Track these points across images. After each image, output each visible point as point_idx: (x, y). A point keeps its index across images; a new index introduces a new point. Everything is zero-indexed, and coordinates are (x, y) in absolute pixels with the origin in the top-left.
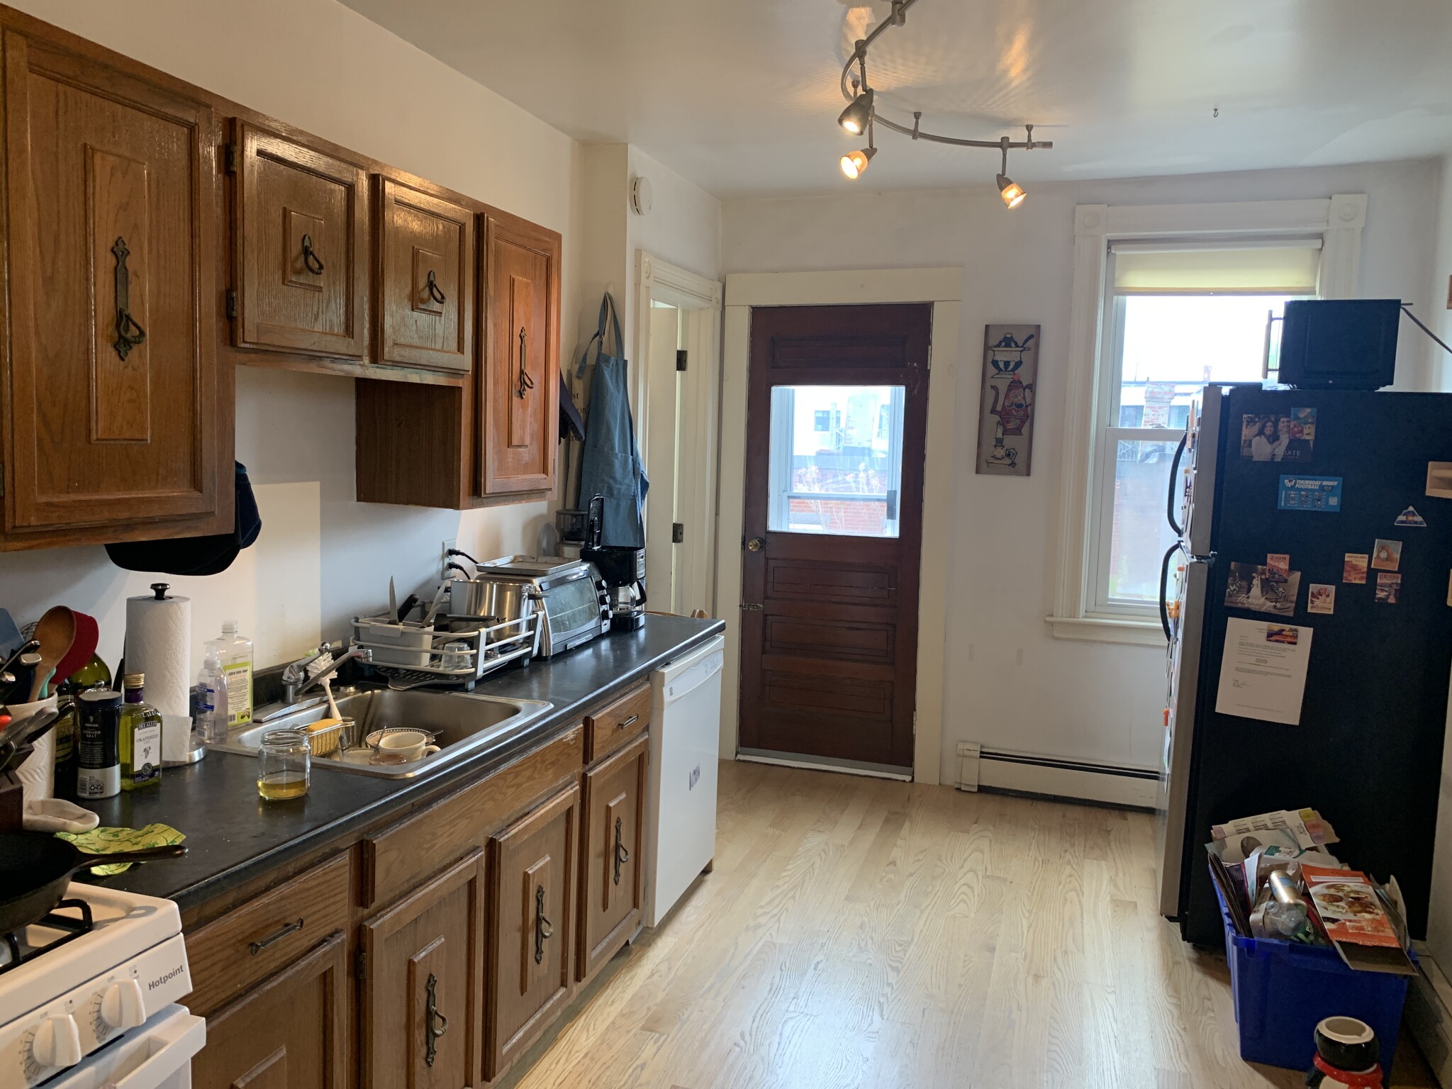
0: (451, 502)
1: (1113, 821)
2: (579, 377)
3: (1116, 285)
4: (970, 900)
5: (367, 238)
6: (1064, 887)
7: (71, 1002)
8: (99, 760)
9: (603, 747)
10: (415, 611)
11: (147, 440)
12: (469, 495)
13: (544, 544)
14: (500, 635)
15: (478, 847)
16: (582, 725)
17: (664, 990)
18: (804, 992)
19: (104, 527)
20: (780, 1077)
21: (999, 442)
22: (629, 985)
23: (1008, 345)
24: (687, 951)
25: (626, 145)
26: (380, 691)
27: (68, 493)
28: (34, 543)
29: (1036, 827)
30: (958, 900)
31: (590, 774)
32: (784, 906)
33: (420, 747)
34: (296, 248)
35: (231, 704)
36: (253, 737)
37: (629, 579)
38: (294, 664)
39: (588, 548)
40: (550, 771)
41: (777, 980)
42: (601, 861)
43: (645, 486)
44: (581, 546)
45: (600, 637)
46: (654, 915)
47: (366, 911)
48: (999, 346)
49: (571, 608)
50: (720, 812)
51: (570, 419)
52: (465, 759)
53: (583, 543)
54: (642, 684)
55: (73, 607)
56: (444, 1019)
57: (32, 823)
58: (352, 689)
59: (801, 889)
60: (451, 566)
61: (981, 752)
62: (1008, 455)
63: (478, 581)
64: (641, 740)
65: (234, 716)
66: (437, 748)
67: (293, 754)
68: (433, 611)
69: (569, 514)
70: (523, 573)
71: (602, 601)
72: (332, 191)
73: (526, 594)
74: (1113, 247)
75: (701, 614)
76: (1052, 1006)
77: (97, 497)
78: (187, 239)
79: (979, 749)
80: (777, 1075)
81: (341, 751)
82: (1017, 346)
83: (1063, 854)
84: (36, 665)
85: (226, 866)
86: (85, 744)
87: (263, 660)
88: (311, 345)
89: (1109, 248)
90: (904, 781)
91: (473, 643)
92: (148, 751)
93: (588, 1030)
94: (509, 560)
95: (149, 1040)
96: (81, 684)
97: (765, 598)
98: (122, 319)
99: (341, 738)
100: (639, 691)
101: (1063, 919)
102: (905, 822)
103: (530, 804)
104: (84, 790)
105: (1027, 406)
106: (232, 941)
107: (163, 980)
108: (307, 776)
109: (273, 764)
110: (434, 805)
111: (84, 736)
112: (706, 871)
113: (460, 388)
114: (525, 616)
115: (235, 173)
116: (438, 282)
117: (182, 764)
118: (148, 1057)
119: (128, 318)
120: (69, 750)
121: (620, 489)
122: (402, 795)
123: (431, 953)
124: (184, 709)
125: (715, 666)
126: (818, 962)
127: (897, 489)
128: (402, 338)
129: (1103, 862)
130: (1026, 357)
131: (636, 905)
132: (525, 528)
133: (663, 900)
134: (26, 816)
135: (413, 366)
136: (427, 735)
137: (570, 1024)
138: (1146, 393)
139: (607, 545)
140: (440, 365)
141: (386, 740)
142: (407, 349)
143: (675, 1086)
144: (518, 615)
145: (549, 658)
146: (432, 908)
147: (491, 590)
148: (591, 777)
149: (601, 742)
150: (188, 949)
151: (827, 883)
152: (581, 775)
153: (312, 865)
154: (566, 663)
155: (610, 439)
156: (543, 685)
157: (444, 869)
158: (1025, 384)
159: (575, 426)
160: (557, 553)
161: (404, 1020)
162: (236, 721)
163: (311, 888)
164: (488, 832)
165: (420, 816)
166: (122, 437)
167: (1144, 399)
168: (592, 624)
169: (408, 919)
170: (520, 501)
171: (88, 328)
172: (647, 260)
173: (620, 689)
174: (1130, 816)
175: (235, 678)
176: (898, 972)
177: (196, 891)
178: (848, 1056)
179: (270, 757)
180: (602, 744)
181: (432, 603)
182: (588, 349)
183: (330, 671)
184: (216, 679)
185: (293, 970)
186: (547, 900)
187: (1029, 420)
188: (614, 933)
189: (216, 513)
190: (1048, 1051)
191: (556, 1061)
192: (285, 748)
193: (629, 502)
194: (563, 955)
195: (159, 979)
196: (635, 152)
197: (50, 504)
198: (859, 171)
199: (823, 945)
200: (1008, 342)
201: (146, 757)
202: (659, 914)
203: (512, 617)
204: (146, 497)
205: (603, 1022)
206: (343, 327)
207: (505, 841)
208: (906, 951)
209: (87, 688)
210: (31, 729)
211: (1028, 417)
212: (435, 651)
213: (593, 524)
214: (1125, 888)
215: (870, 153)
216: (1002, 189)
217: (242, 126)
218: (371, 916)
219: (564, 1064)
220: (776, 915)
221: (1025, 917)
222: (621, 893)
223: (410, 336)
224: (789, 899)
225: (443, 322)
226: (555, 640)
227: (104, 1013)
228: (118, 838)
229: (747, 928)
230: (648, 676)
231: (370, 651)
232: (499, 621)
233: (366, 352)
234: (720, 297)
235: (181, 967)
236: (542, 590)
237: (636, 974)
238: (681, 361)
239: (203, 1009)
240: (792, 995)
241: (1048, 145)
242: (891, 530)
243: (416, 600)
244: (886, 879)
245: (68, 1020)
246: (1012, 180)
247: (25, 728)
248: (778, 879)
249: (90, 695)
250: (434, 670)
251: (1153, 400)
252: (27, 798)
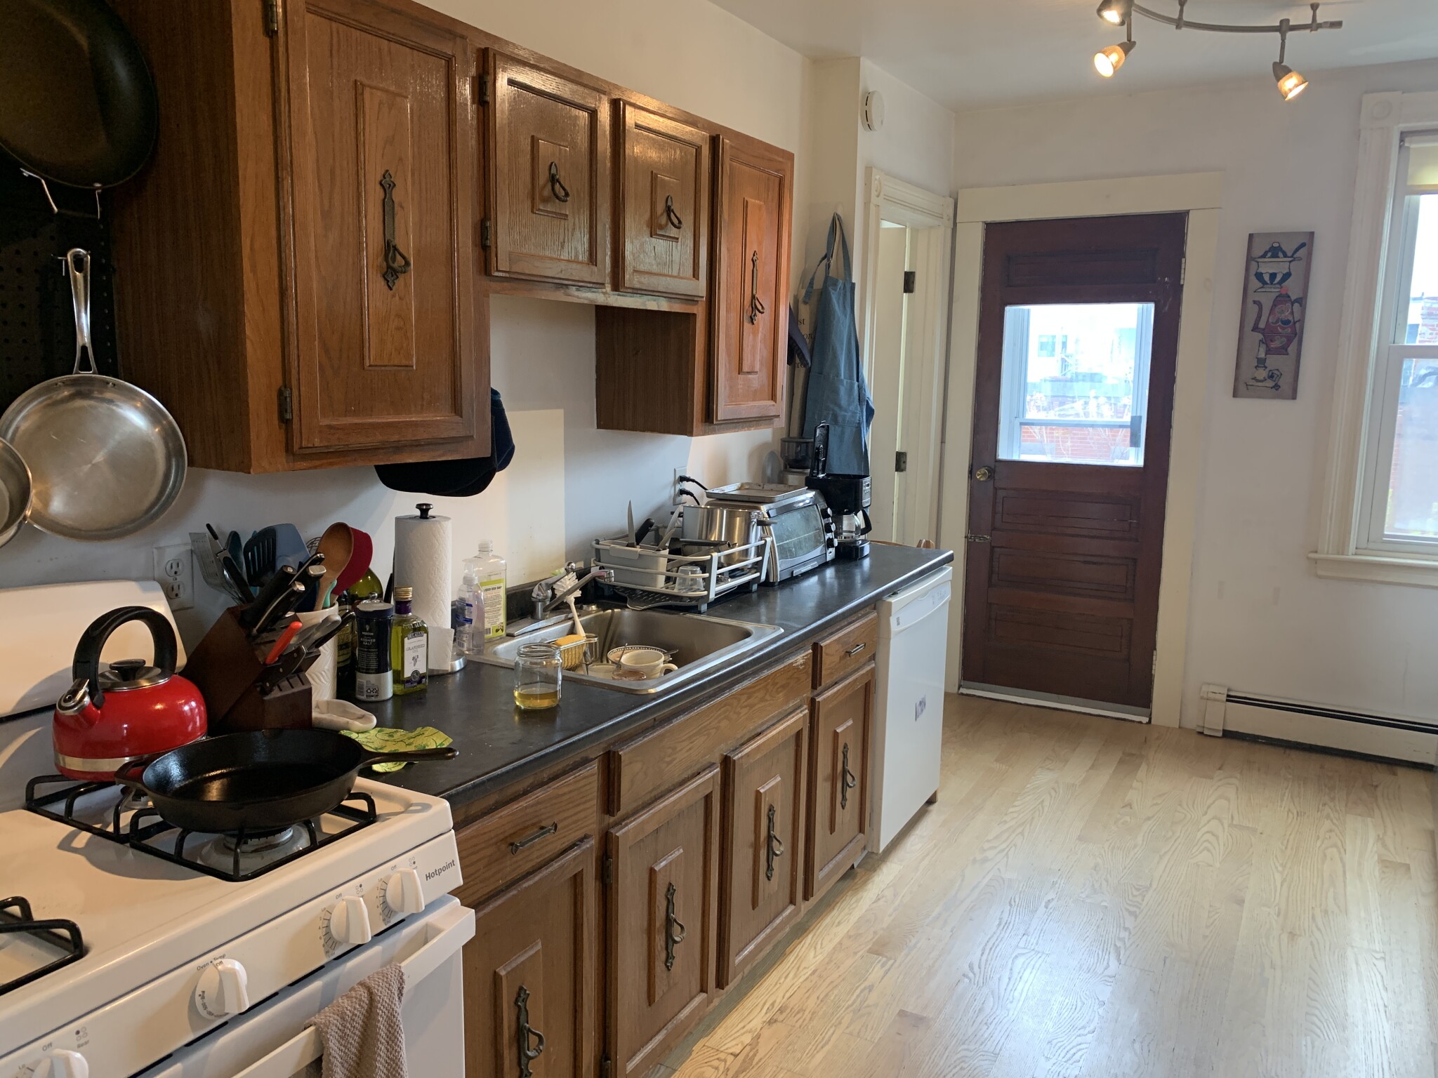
0: (685, 429)
1: (1380, 775)
2: (805, 303)
3: (1409, 183)
4: (1214, 848)
5: (608, 164)
6: (1323, 842)
7: (361, 886)
8: (374, 665)
9: (832, 673)
10: (650, 535)
11: (413, 367)
12: (702, 422)
13: (769, 472)
14: (730, 560)
15: (714, 764)
16: (811, 651)
17: (890, 916)
18: (1035, 929)
19: (377, 449)
20: (1011, 1013)
21: (1261, 363)
22: (855, 908)
23: (1275, 256)
24: (912, 879)
25: (858, 59)
26: (619, 610)
27: (346, 416)
28: (318, 463)
29: (1290, 777)
30: (1202, 848)
31: (819, 699)
32: (1013, 841)
33: (658, 665)
34: (543, 177)
35: (487, 618)
36: (507, 650)
37: (854, 505)
38: (543, 582)
39: (813, 476)
40: (781, 694)
41: (1005, 916)
42: (828, 785)
43: (870, 412)
44: (805, 474)
45: (825, 565)
46: (879, 841)
47: (612, 819)
48: (1264, 256)
49: (798, 535)
50: (945, 742)
51: (797, 345)
52: (702, 678)
53: (809, 470)
54: (868, 613)
55: (352, 524)
56: (682, 927)
57: (320, 720)
58: (594, 607)
59: (1030, 825)
60: (682, 492)
61: (1228, 696)
62: (1271, 377)
63: (709, 507)
64: (868, 668)
65: (490, 629)
66: (674, 667)
67: (545, 666)
68: (667, 536)
69: (793, 442)
70: (751, 500)
71: (828, 529)
72: (576, 117)
73: (755, 520)
74: (1407, 139)
75: (927, 544)
76: (1311, 967)
77: (371, 421)
78: (446, 171)
79: (1226, 693)
80: (1008, 1010)
81: (584, 666)
82: (1285, 256)
83: (1321, 806)
84: (321, 576)
85: (489, 769)
86: (362, 651)
87: (515, 578)
88: (558, 274)
89: (1402, 140)
90: (1141, 722)
91: (705, 567)
92: (416, 660)
93: (815, 948)
94: (736, 488)
95: (427, 925)
96: (357, 595)
97: (992, 530)
98: (390, 249)
99: (585, 654)
100: (866, 619)
101: (1322, 875)
102: (1142, 763)
103: (763, 724)
104: (362, 693)
105: (1295, 323)
106: (494, 840)
107: (438, 872)
108: (559, 688)
109: (529, 676)
110: (673, 721)
111: (361, 643)
112: (931, 801)
113: (694, 315)
114: (754, 542)
115: (488, 103)
116: (676, 207)
117: (446, 672)
118: (426, 942)
119: (395, 248)
120: (348, 656)
121: (845, 416)
122: (645, 710)
123: (671, 863)
124: (447, 622)
125: (942, 598)
126: (1049, 901)
127: (1142, 415)
128: (642, 265)
129: (1369, 819)
130: (1296, 268)
131: (861, 830)
132: (751, 456)
133: (888, 827)
134: (315, 714)
135: (652, 293)
136: (664, 653)
137: (797, 941)
138: (1423, 309)
139: (831, 473)
140: (678, 292)
141: (627, 656)
142: (646, 276)
143: (903, 1011)
144: (747, 541)
145: (776, 584)
146: (671, 820)
147: (721, 515)
148: (819, 702)
149: (829, 669)
150: (458, 844)
151: (1058, 821)
152: (810, 699)
153: (565, 772)
154: (792, 589)
155: (836, 366)
156: (771, 609)
157: (682, 783)
158: (1293, 298)
159: (802, 352)
160: (782, 480)
161: (645, 924)
162: (491, 634)
163: (564, 794)
164: (723, 749)
165: (660, 731)
166: (392, 363)
167: (1421, 316)
168: (818, 552)
169: (650, 828)
170: (749, 427)
171: (360, 260)
172: (877, 177)
173: (847, 617)
174: (1401, 771)
175: (489, 594)
176: (1136, 917)
177: (464, 791)
178: (1082, 998)
179: (525, 670)
180: (829, 671)
181: (666, 527)
182: (815, 273)
183: (576, 590)
184: (474, 594)
185: (548, 871)
186: (777, 819)
187: (1296, 339)
188: (840, 856)
189: (475, 437)
190: (1307, 1013)
191: (784, 975)
192: (539, 660)
193: (854, 430)
194: (792, 874)
195: (434, 871)
196: (867, 65)
197: (330, 427)
198: (1114, 68)
199: (1054, 884)
200: (1275, 251)
201: (414, 665)
202: (885, 840)
203: (742, 543)
204: (413, 421)
205: (830, 941)
206: (587, 254)
207: (739, 759)
208: (1145, 896)
209: (362, 599)
210: (318, 635)
211: (1296, 334)
212: (670, 574)
213: (819, 451)
214: (1395, 849)
215: (1128, 47)
216: (1278, 79)
217: (494, 55)
218: (617, 824)
219: (793, 979)
220: (1003, 850)
221: (1278, 871)
222: (847, 817)
223: (648, 263)
224: (1017, 835)
225: (679, 248)
226: (781, 565)
227: (389, 899)
228: (393, 739)
229: (974, 861)
230: (875, 605)
231: (612, 571)
232: (730, 546)
233: (608, 280)
234: (952, 215)
235: (453, 861)
236: (769, 517)
237: (862, 897)
238: (909, 283)
239: (470, 900)
240: (1022, 932)
241: (1338, 24)
242: (1135, 458)
243: (651, 525)
244: (1122, 821)
245: (359, 902)
246: (1291, 67)
247: (313, 634)
248: (1006, 814)
249: (366, 606)
250: (669, 591)
251: (1432, 317)
252: (315, 698)
